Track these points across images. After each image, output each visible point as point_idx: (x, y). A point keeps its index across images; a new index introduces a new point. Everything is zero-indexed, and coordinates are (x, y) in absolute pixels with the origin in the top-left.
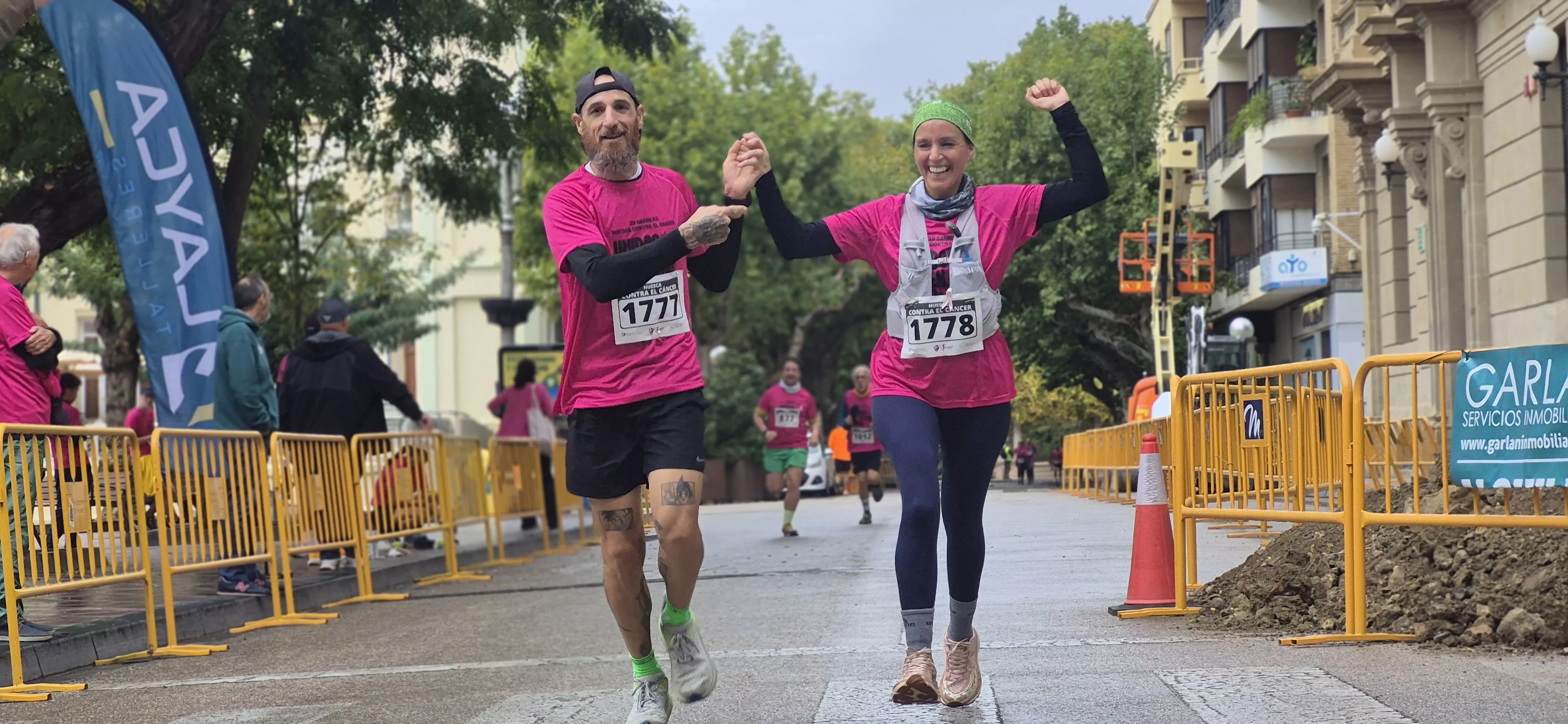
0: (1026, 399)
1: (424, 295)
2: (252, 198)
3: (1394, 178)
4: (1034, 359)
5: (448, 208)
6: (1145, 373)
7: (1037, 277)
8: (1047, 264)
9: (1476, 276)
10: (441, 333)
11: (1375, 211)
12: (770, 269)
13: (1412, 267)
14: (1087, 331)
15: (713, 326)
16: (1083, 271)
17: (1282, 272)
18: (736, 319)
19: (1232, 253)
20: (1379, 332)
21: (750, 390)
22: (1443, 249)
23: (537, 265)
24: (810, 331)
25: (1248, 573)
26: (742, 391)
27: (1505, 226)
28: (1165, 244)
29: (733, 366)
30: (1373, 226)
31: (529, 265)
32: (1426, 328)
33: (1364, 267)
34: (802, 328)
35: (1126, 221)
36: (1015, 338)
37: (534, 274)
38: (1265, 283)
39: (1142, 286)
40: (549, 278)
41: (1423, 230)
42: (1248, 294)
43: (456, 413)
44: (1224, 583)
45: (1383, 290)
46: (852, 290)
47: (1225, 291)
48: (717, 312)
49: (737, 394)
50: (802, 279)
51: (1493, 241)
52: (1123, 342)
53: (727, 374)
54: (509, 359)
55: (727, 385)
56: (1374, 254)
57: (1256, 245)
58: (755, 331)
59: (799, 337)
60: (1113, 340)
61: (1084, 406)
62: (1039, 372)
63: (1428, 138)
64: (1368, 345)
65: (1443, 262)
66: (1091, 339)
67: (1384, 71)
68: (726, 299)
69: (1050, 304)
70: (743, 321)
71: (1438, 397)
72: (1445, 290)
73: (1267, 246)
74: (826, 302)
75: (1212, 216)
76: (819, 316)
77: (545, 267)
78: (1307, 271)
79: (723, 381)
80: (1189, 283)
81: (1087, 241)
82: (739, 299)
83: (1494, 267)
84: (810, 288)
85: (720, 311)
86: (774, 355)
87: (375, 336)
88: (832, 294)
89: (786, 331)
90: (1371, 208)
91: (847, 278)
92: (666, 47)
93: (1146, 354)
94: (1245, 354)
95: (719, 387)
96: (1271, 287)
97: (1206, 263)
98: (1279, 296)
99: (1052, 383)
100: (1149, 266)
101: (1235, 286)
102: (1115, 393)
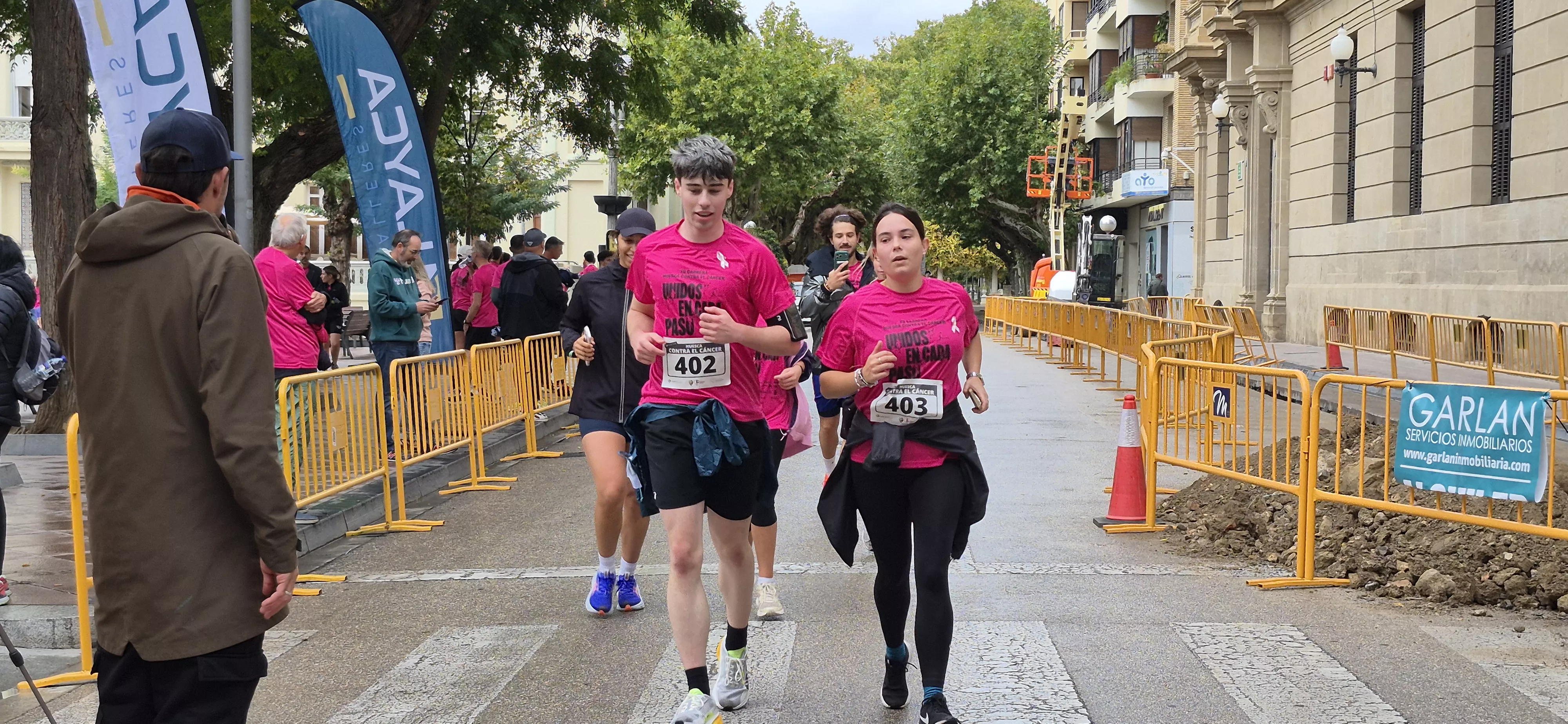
0: (947, 253)
1: (550, 182)
2: (442, 127)
3: (1224, 128)
4: (955, 228)
5: (577, 139)
7: (967, 181)
8: (974, 172)
10: (561, 208)
11: (1206, 147)
13: (1231, 188)
14: (998, 218)
15: (746, 206)
16: (999, 178)
17: (1137, 185)
18: (761, 201)
19: (1100, 168)
20: (1204, 231)
22: (1256, 180)
23: (628, 162)
25: (1196, 495)
27: (1303, 169)
28: (1061, 166)
30: (1204, 158)
31: (623, 162)
32: (1240, 232)
33: (1196, 183)
34: (804, 208)
35: (1031, 145)
36: (945, 215)
37: (626, 168)
38: (1124, 191)
39: (1043, 193)
40: (636, 172)
41: (1243, 165)
42: (1111, 198)
44: (1176, 500)
45: (1208, 201)
46: (839, 184)
47: (1096, 195)
50: (808, 177)
51: (1294, 178)
52: (1022, 226)
56: (1203, 177)
57: (1119, 165)
58: (773, 210)
60: (1016, 224)
61: (985, 258)
62: (957, 235)
63: (1251, 102)
64: (1196, 237)
65: (1256, 190)
66: (1000, 224)
67: (1219, 53)
69: (975, 200)
70: (764, 202)
71: (1247, 282)
72: (1256, 209)
73: (1127, 166)
74: (821, 191)
75: (1087, 141)
76: (816, 201)
77: (633, 164)
78: (1155, 185)
80: (1075, 191)
81: (1003, 158)
82: (763, 188)
83: (1294, 196)
84: (811, 183)
86: (783, 223)
87: (515, 209)
88: (826, 187)
89: (794, 210)
90: (1203, 145)
91: (837, 175)
92: (734, 34)
94: (1115, 247)
96: (1129, 194)
97: (1086, 178)
98: (1134, 200)
99: (966, 244)
100: (1049, 181)
101: (1103, 192)
102: (1009, 252)
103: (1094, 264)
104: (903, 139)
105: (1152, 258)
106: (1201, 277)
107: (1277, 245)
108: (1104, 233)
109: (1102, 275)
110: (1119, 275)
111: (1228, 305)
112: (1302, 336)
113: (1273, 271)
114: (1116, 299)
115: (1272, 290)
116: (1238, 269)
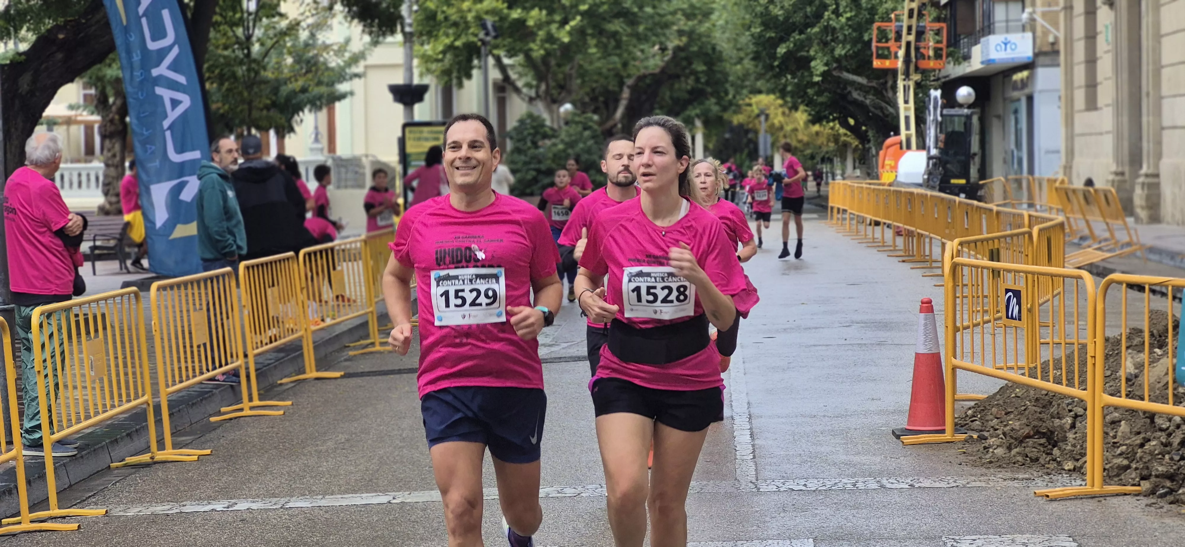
0: (795, 130)
1: (342, 69)
4: (802, 102)
5: (364, 26)
6: (892, 133)
7: (808, 52)
8: (816, 41)
9: (1151, 67)
10: (356, 98)
11: (1071, 8)
12: (605, 46)
13: (1099, 53)
14: (846, 92)
15: (561, 88)
16: (844, 48)
17: (997, 51)
18: (579, 81)
19: (958, 32)
20: (1072, 100)
21: (590, 142)
22: (1125, 44)
23: (429, 43)
24: (634, 89)
26: (585, 143)
27: (1175, 29)
28: (909, 33)
29: (577, 123)
30: (1069, 19)
31: (422, 44)
32: (1110, 101)
33: (1062, 47)
34: (629, 87)
35: (877, 10)
36: (789, 88)
37: (426, 51)
38: (984, 59)
39: (890, 63)
40: (438, 54)
41: (1110, 26)
42: (970, 66)
43: (367, 156)
45: (1076, 67)
46: (666, 59)
47: (952, 63)
48: (565, 79)
49: (581, 145)
50: (630, 53)
51: (1165, 41)
52: (873, 100)
53: (574, 129)
54: (410, 132)
55: (573, 138)
56: (1069, 40)
57: (978, 28)
58: (593, 90)
59: (626, 94)
60: (866, 99)
61: (839, 135)
62: (806, 111)
64: (1064, 107)
65: (1125, 54)
66: (849, 98)
68: (571, 69)
69: (819, 72)
70: (583, 82)
71: (1118, 158)
72: (1125, 76)
73: (987, 30)
74: (646, 68)
75: (941, 3)
76: (641, 78)
77: (434, 46)
78: (1017, 50)
79: (570, 135)
80: (926, 61)
81: (847, 25)
82: (581, 67)
83: (1165, 61)
84: (634, 59)
85: (568, 77)
86: (606, 104)
87: (305, 100)
88: (651, 62)
89: (617, 89)
90: (1068, 5)
91: (663, 50)
93: (891, 110)
94: (971, 124)
95: (567, 139)
96: (989, 62)
97: (939, 46)
98: (993, 68)
99: (816, 119)
100: (896, 49)
101: (960, 60)
102: (864, 128)
103: (947, 142)
104: (736, 8)
105: (1018, 132)
106: (1070, 153)
107: (1148, 115)
108: (961, 106)
109: (956, 154)
110: (975, 154)
111: (1099, 184)
112: (1178, 216)
113: (1145, 144)
114: (972, 180)
115: (1145, 166)
116: (1108, 143)
